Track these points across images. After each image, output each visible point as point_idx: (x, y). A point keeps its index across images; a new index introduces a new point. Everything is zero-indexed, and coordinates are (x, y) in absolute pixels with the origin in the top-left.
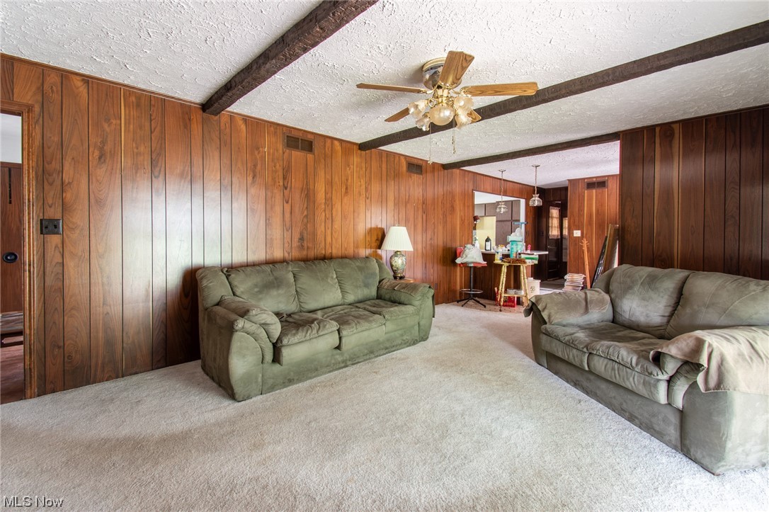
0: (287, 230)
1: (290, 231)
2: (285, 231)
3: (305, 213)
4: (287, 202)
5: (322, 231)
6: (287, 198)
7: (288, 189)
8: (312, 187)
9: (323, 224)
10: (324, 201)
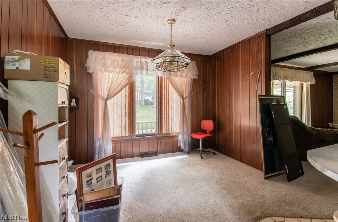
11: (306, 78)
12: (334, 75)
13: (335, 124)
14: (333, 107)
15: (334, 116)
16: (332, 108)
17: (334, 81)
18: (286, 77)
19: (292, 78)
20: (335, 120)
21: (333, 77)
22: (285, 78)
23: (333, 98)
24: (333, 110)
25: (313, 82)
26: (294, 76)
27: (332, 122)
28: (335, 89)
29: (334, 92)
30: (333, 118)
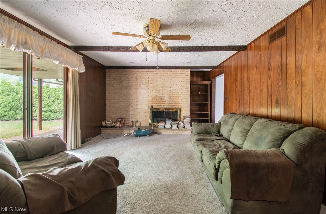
0: (270, 97)
1: (271, 97)
2: (268, 97)
3: (280, 84)
4: (270, 79)
5: (292, 97)
6: (269, 76)
7: (270, 70)
8: (284, 62)
9: (294, 90)
10: (294, 70)
11: (71, 61)
12: (106, 70)
13: (107, 122)
14: (106, 103)
15: (106, 114)
16: (105, 105)
17: (106, 76)
18: (26, 43)
19: (42, 52)
20: (107, 118)
21: (105, 71)
22: (22, 44)
23: (105, 94)
24: (105, 106)
25: (81, 70)
26: (47, 49)
27: (105, 120)
28: (108, 84)
29: (106, 87)
30: (106, 115)
